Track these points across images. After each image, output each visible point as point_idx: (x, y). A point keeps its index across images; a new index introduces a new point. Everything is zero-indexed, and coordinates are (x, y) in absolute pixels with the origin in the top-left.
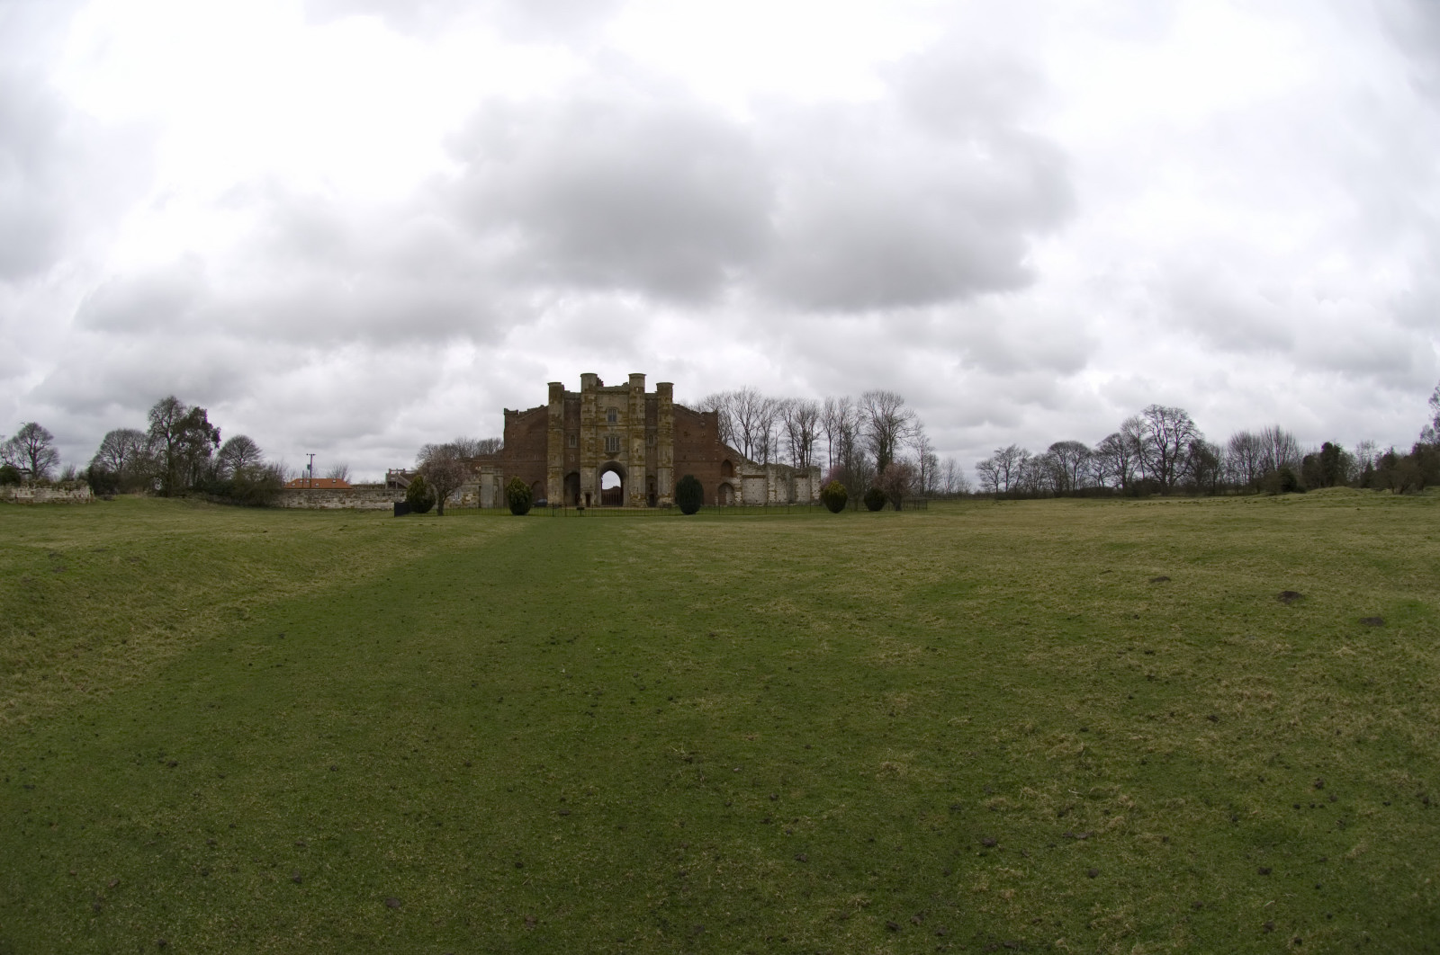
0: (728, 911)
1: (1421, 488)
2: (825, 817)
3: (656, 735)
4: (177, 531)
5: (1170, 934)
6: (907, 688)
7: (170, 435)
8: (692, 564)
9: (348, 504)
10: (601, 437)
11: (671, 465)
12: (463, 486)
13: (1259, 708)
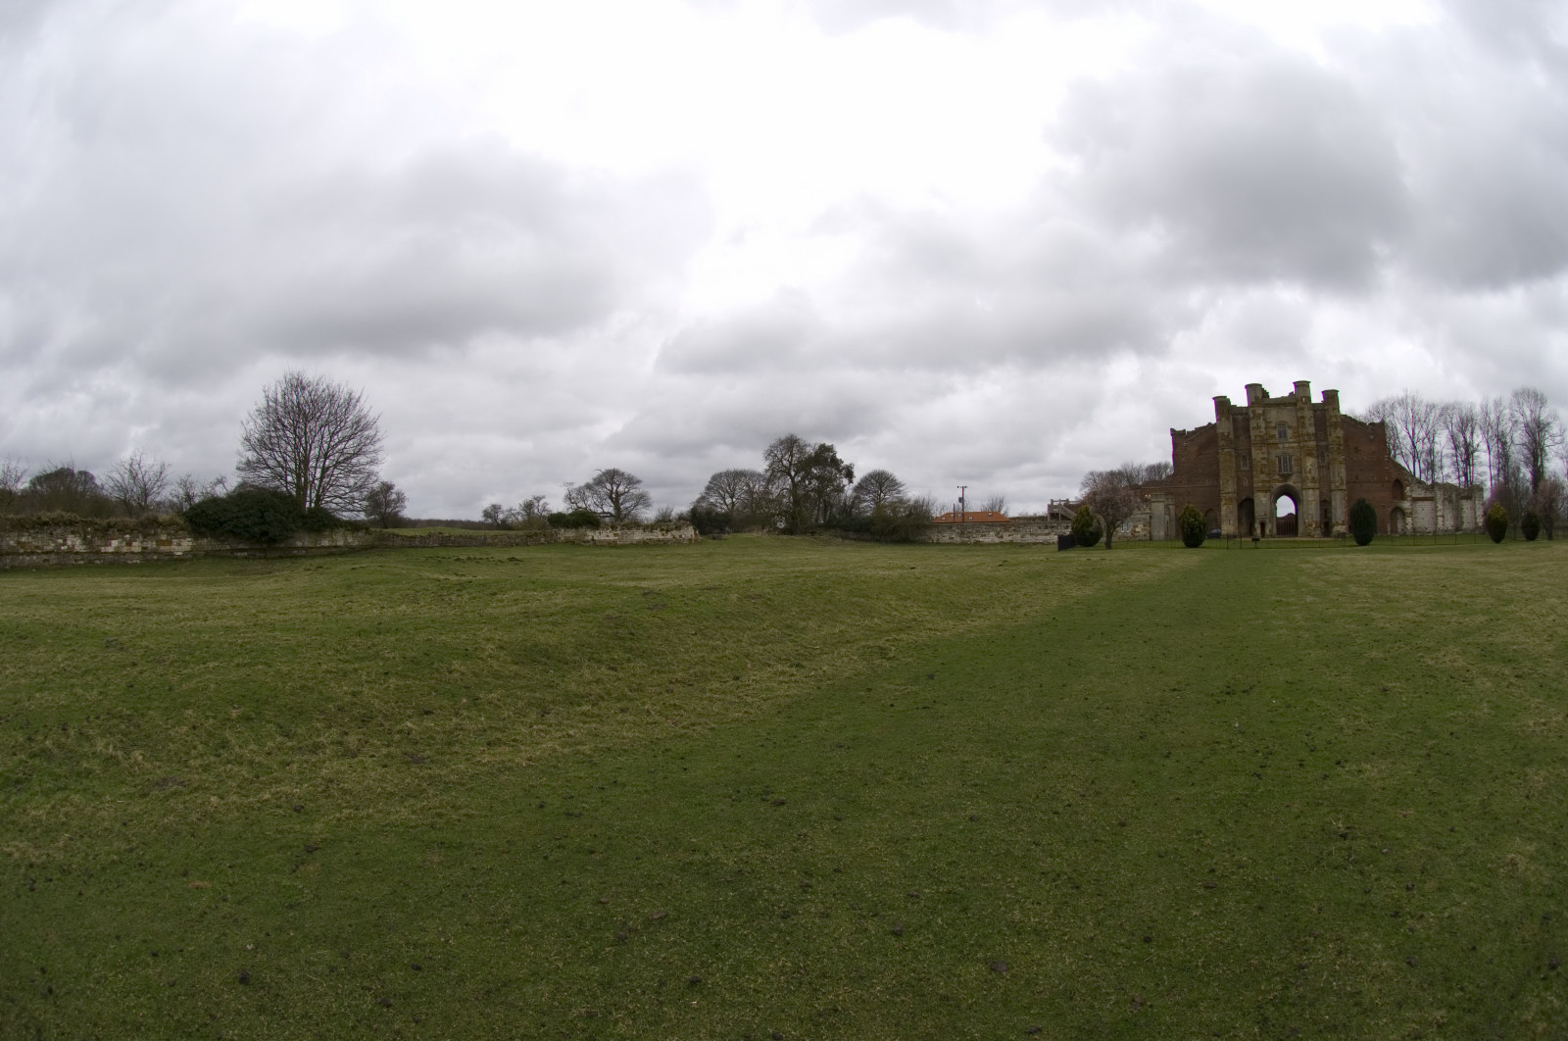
0: (1328, 1014)
2: (1446, 915)
3: (1318, 804)
4: (807, 569)
6: (1545, 764)
7: (793, 473)
8: (1367, 605)
9: (1006, 538)
10: (1273, 457)
11: (1344, 487)
12: (1132, 516)
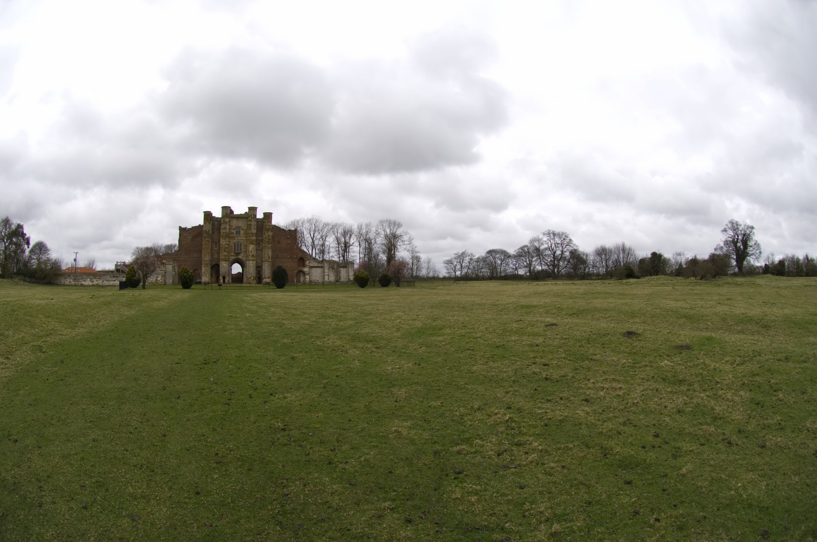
0: (315, 515)
1: (714, 277)
2: (363, 459)
3: (264, 416)
4: (8, 299)
5: (574, 518)
6: (404, 386)
8: (281, 317)
9: (95, 283)
10: (232, 244)
11: (270, 260)
12: (156, 272)
13: (614, 394)
